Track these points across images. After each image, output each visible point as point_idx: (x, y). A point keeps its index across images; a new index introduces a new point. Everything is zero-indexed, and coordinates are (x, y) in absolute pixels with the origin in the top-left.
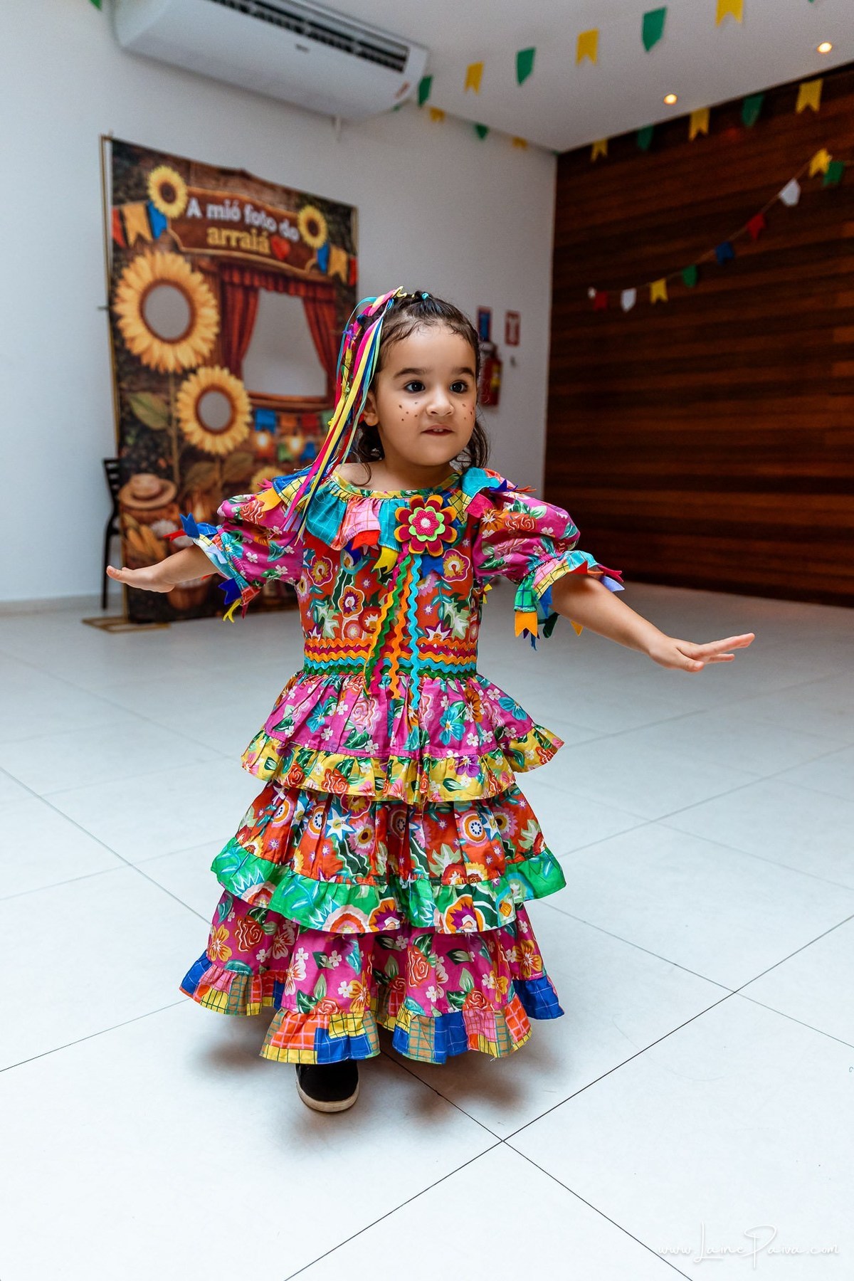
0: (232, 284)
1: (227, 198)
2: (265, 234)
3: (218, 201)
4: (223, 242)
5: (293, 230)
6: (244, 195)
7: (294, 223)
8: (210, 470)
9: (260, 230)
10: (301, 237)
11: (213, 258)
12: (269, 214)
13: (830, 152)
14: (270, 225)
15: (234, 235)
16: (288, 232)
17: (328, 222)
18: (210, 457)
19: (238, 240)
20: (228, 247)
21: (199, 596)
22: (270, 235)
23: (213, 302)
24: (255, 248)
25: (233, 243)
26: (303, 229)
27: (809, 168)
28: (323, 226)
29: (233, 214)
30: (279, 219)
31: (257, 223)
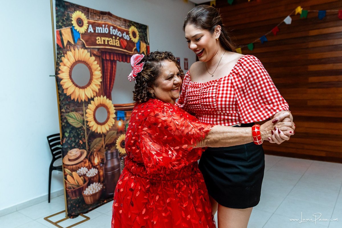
0: (106, 60)
1: (103, 24)
2: (118, 38)
3: (100, 25)
4: (103, 43)
5: (127, 36)
6: (110, 22)
7: (128, 33)
8: (100, 140)
9: (116, 36)
10: (130, 39)
11: (99, 49)
12: (119, 30)
13: (302, 7)
14: (119, 34)
15: (107, 39)
16: (126, 37)
17: (139, 32)
18: (100, 135)
19: (108, 41)
20: (104, 45)
21: (98, 196)
22: (120, 38)
23: (100, 68)
24: (114, 45)
25: (106, 43)
26: (131, 35)
27: (295, 12)
28: (137, 33)
29: (105, 30)
30: (122, 32)
31: (115, 34)
